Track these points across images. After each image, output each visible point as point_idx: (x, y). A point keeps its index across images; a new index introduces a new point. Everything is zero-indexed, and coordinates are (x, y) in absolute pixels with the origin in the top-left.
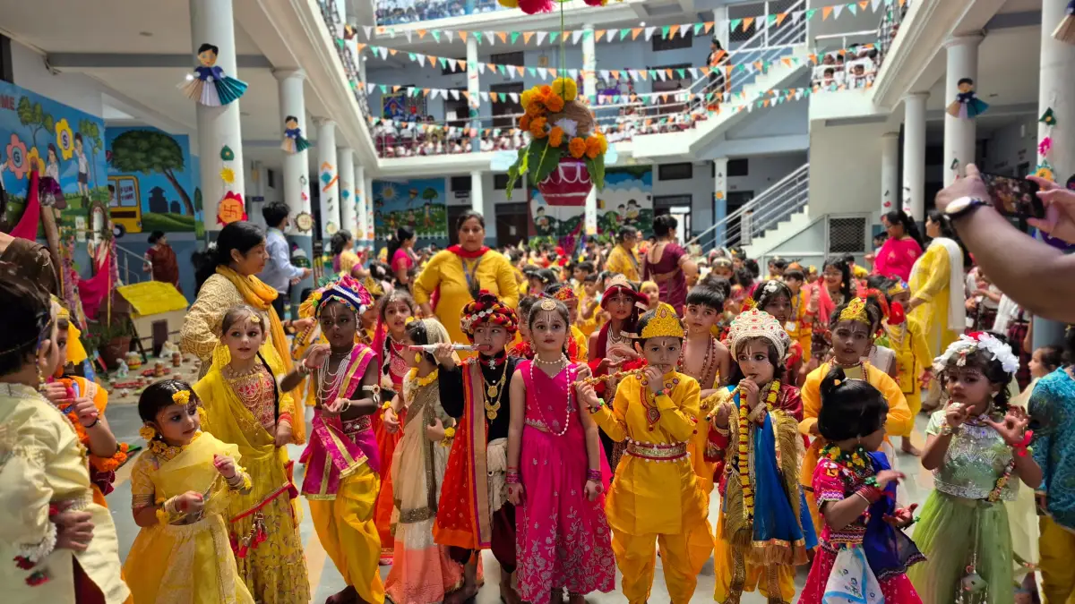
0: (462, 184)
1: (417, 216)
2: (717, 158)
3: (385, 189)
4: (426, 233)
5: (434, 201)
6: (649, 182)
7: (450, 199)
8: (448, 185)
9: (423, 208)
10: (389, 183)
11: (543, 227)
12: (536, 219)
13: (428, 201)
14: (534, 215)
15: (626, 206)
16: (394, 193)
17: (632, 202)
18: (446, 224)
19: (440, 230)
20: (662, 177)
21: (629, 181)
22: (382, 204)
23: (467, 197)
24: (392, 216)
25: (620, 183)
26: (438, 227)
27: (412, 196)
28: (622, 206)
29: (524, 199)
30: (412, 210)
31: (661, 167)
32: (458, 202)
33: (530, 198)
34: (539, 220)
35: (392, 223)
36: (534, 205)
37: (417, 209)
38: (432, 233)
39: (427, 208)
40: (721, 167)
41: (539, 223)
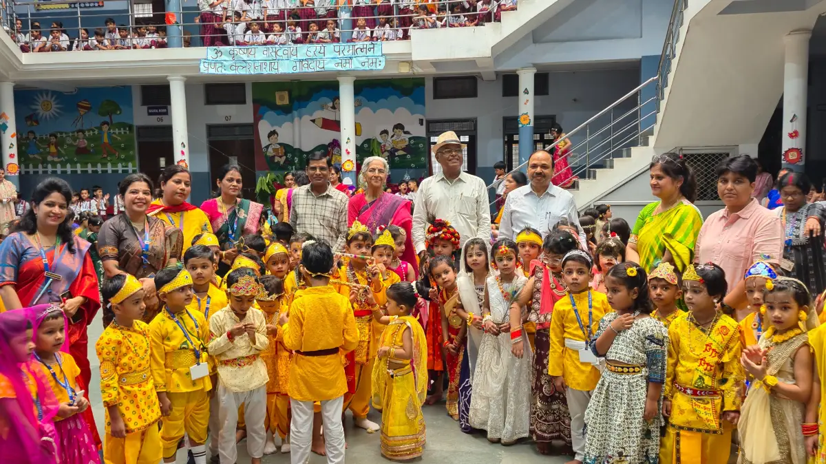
0: (157, 95)
1: (90, 139)
2: (523, 68)
3: (41, 99)
4: (104, 165)
5: (116, 119)
6: (420, 100)
7: (141, 116)
8: (137, 97)
9: (100, 129)
10: (47, 92)
11: (277, 159)
12: (267, 147)
13: (107, 119)
14: (264, 141)
15: (391, 133)
16: (54, 107)
17: (399, 127)
18: (135, 153)
19: (127, 160)
20: (437, 95)
21: (393, 98)
22: (37, 122)
23: (166, 113)
24: (53, 139)
25: (382, 101)
26: (123, 156)
27: (82, 111)
28: (385, 132)
29: (251, 120)
30: (83, 131)
31: (437, 80)
32: (153, 121)
33: (258, 117)
34: (270, 149)
35: (53, 149)
36: (264, 128)
37: (89, 130)
38: (114, 165)
39: (105, 128)
40: (527, 81)
41: (270, 152)
